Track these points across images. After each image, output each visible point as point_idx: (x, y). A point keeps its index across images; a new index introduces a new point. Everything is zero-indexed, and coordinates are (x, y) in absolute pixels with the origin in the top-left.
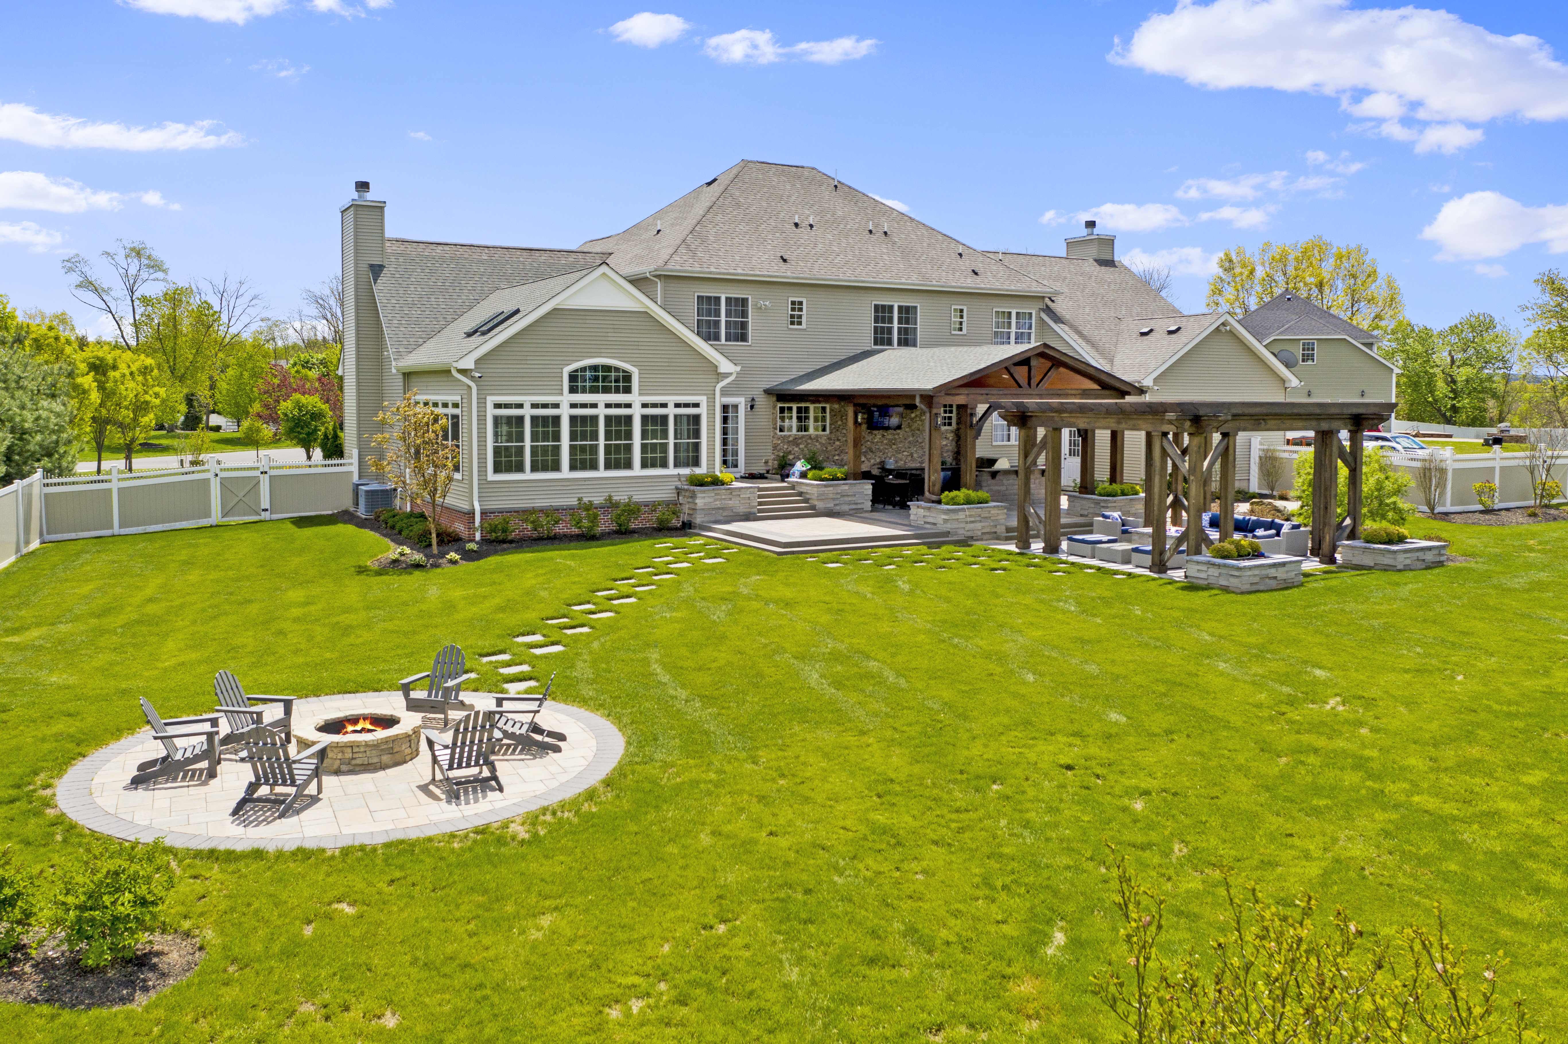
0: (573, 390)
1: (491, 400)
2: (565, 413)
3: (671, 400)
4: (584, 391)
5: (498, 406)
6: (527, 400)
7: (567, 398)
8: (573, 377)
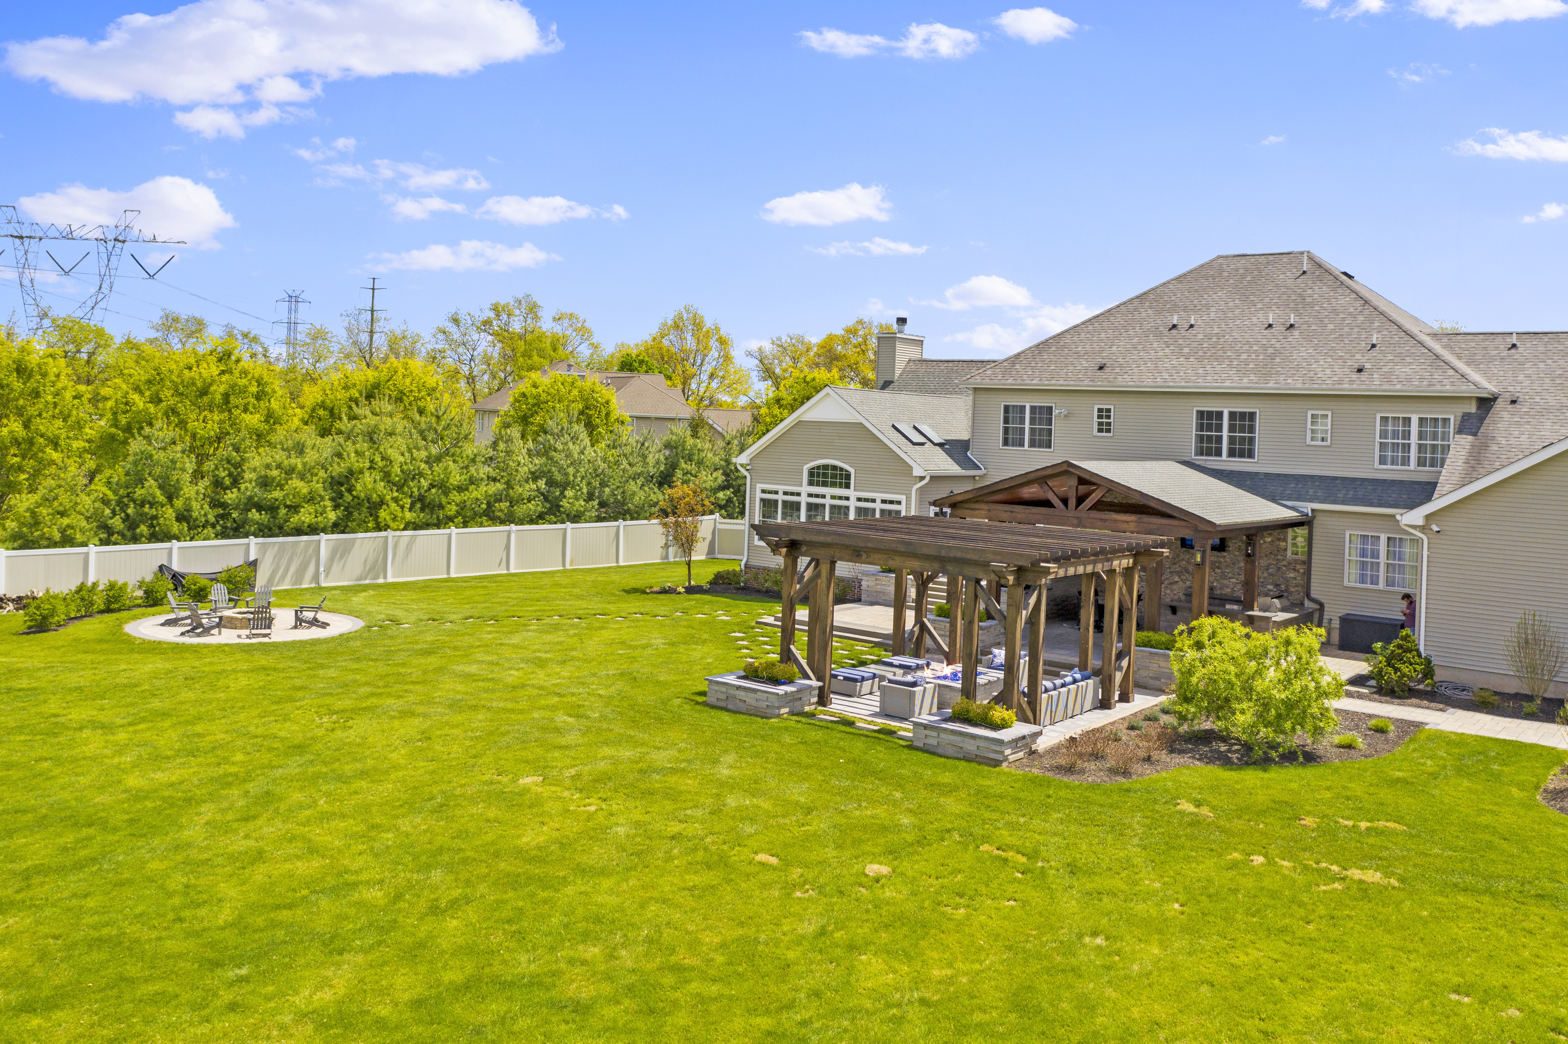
0: (811, 483)
1: (760, 486)
2: (804, 500)
3: (880, 496)
4: (818, 485)
5: (763, 491)
6: (781, 488)
7: (805, 489)
8: (811, 474)
